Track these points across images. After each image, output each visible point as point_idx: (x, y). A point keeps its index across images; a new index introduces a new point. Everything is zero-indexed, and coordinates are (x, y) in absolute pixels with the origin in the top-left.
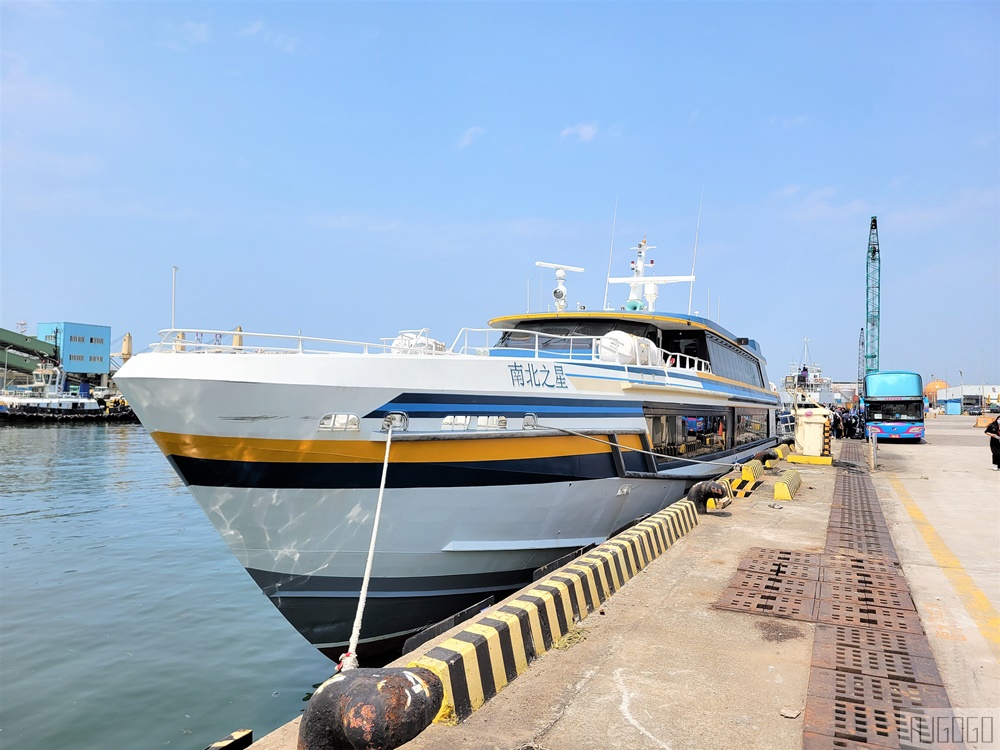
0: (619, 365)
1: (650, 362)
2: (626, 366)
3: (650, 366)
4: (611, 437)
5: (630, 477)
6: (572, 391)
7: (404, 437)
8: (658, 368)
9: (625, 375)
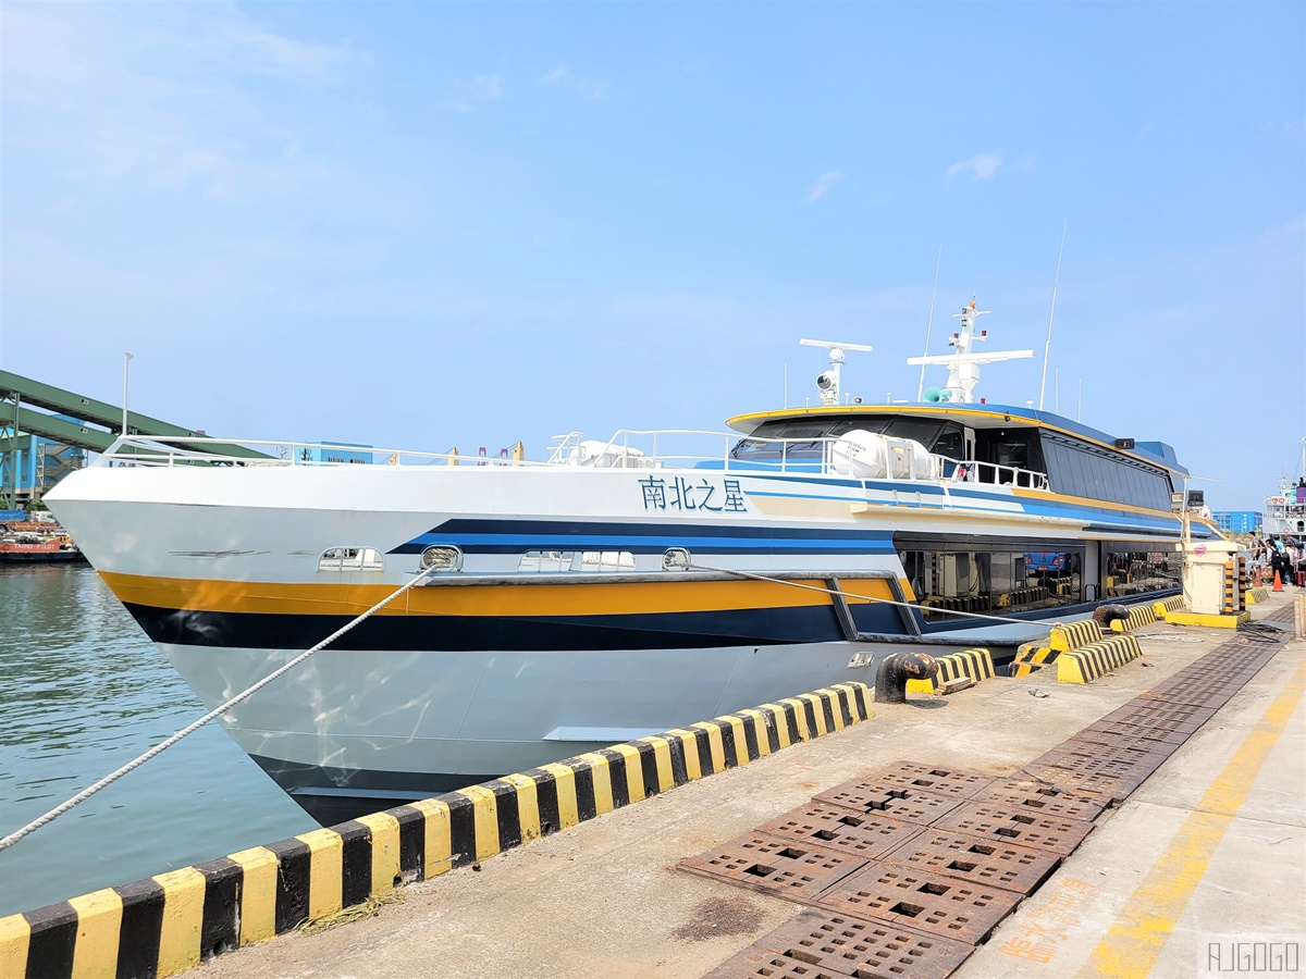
0: (854, 479)
1: (912, 475)
2: (863, 481)
3: (913, 481)
4: (829, 582)
5: (866, 640)
6: (754, 515)
7: (452, 580)
8: (933, 482)
9: (862, 493)
